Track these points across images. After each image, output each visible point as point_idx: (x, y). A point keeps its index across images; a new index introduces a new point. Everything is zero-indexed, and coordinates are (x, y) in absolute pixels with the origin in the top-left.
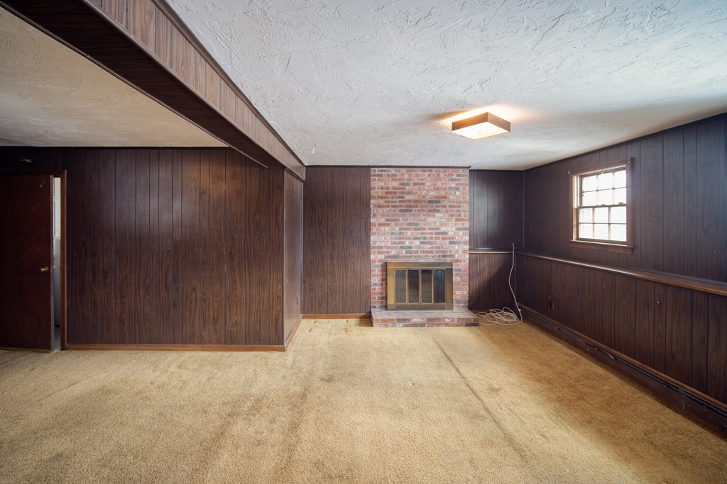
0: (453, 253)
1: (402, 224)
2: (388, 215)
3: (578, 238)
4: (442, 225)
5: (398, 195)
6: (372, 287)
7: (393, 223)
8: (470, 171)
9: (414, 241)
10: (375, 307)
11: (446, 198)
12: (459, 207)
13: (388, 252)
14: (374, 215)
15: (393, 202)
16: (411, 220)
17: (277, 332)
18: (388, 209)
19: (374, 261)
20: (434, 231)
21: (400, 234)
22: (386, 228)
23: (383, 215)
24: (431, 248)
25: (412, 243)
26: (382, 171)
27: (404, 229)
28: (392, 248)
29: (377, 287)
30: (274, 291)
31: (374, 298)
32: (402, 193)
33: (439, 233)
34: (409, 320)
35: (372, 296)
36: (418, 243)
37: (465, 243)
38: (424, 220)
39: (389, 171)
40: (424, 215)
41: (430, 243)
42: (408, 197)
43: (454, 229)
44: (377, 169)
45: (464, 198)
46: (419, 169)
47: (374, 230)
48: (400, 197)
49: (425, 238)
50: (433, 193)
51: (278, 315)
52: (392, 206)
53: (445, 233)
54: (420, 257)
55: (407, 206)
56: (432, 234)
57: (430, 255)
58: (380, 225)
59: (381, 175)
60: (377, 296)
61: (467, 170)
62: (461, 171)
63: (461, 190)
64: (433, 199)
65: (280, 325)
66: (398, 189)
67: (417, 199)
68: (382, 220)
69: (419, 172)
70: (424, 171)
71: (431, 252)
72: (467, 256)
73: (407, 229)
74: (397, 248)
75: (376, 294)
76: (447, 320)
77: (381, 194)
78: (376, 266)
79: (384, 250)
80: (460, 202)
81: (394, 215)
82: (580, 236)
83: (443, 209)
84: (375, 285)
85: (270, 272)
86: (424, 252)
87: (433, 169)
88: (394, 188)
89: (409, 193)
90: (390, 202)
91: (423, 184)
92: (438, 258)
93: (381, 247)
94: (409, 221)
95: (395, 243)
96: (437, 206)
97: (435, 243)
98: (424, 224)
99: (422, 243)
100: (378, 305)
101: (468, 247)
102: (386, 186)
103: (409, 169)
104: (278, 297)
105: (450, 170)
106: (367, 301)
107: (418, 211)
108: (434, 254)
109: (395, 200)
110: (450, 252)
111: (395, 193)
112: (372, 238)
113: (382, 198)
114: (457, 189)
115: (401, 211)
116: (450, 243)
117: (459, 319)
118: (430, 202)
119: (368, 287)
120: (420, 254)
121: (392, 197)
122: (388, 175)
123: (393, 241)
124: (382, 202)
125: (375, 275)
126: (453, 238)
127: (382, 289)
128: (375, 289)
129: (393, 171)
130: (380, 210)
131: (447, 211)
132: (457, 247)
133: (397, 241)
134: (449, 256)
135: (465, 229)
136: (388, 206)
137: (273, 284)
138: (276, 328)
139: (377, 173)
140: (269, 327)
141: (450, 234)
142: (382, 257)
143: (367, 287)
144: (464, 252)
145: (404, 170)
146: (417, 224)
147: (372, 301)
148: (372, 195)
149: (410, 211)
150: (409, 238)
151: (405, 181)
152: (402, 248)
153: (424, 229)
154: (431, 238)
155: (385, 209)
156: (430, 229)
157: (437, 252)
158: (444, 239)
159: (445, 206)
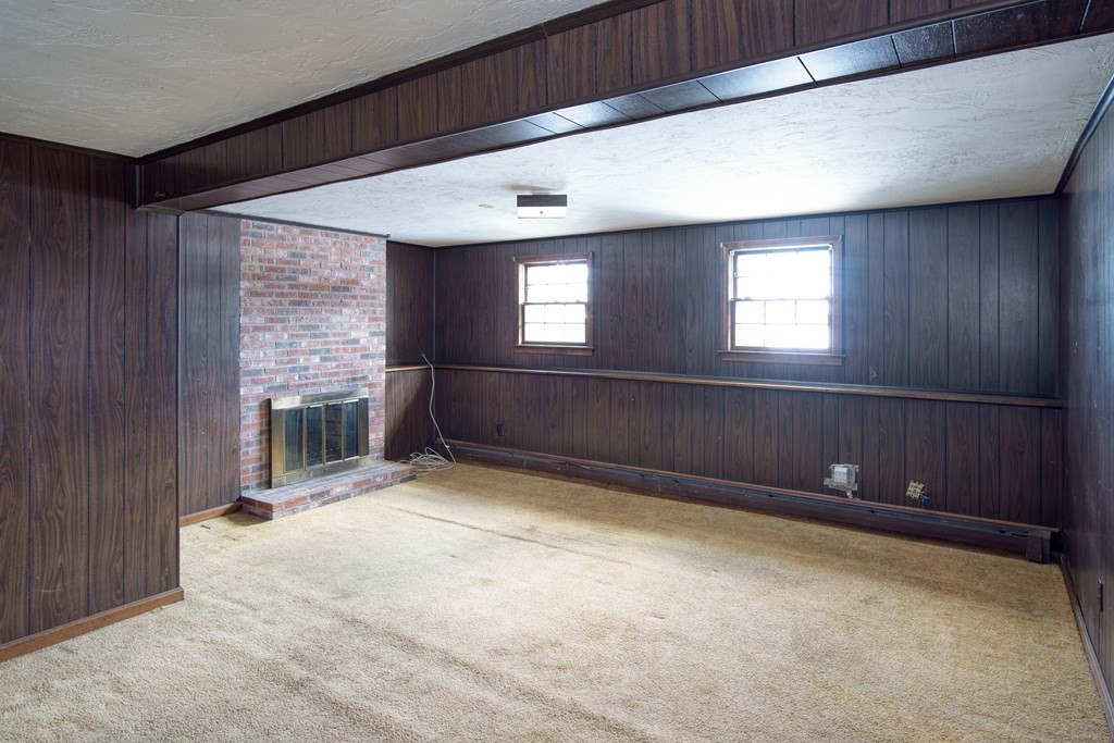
0: (366, 373)
1: (294, 328)
2: (272, 312)
3: (523, 342)
4: (351, 328)
5: (287, 274)
6: (244, 449)
7: (279, 326)
8: (388, 242)
9: (312, 357)
10: (247, 488)
11: (357, 283)
12: (374, 298)
13: (270, 380)
14: (247, 312)
15: (279, 287)
16: (308, 319)
17: (163, 564)
18: (269, 299)
19: (246, 400)
20: (340, 339)
21: (291, 345)
22: (267, 336)
23: (261, 311)
24: (337, 367)
25: (308, 360)
26: (260, 227)
27: (297, 336)
28: (277, 372)
29: (250, 449)
30: (159, 476)
31: (246, 471)
32: (294, 272)
33: (348, 342)
34: (328, 492)
35: (243, 468)
36: (316, 359)
37: (380, 356)
38: (327, 320)
39: (271, 229)
40: (326, 311)
41: (335, 359)
42: (304, 279)
43: (367, 335)
44: (251, 222)
45: (379, 283)
46: (320, 231)
47: (246, 339)
48: (289, 278)
49: (328, 351)
50: (339, 275)
51: (167, 527)
52: (277, 295)
53: (356, 341)
54: (321, 384)
55: (301, 295)
56: (337, 342)
57: (335, 378)
58: (257, 329)
59: (259, 236)
60: (250, 466)
61: (384, 242)
62: (376, 240)
63: (376, 270)
64: (339, 284)
65: (172, 546)
66: (287, 263)
67: (317, 282)
68: (260, 321)
69: (319, 237)
70: (327, 235)
71: (337, 374)
72: (384, 376)
73: (302, 336)
74: (284, 371)
75: (249, 461)
76: (379, 480)
77: (258, 271)
78: (249, 409)
79: (264, 376)
80: (375, 291)
81: (281, 312)
82: (527, 339)
83: (354, 302)
84: (248, 444)
85: (148, 437)
86: (326, 375)
87: (340, 234)
88: (281, 261)
89: (305, 272)
90: (273, 286)
91: (325, 257)
92: (345, 383)
93: (258, 372)
94: (304, 323)
95: (282, 362)
96: (345, 297)
97: (342, 358)
98: (327, 328)
99: (323, 359)
100: (253, 483)
101: (384, 362)
102: (268, 256)
103: (306, 229)
104: (167, 489)
105: (363, 238)
106: (233, 478)
107: (318, 303)
108: (341, 377)
109: (282, 283)
110: (362, 371)
111: (283, 270)
112: (242, 355)
113: (259, 278)
114: (371, 269)
115: (291, 303)
116: (363, 357)
117: (393, 474)
118: (335, 289)
119: (236, 452)
120: (321, 379)
121: (278, 278)
122: (271, 236)
123: (279, 358)
124: (260, 285)
125: (247, 427)
126: (366, 349)
127: (261, 450)
128: (247, 453)
129: (280, 229)
130: (257, 301)
131: (358, 305)
132: (370, 362)
133: (285, 358)
134: (361, 379)
135: (380, 334)
136: (271, 295)
137: (155, 460)
138: (163, 554)
139: (251, 229)
140: (146, 556)
141: (362, 341)
142: (260, 390)
143: (234, 451)
144: (380, 370)
145: (296, 230)
146: (316, 327)
147: (242, 476)
148: (243, 271)
149: (306, 304)
150: (304, 353)
151: (299, 250)
152: (293, 370)
153: (326, 335)
154: (337, 350)
155: (266, 300)
156: (335, 335)
157: (346, 373)
158: (354, 350)
159: (354, 297)
